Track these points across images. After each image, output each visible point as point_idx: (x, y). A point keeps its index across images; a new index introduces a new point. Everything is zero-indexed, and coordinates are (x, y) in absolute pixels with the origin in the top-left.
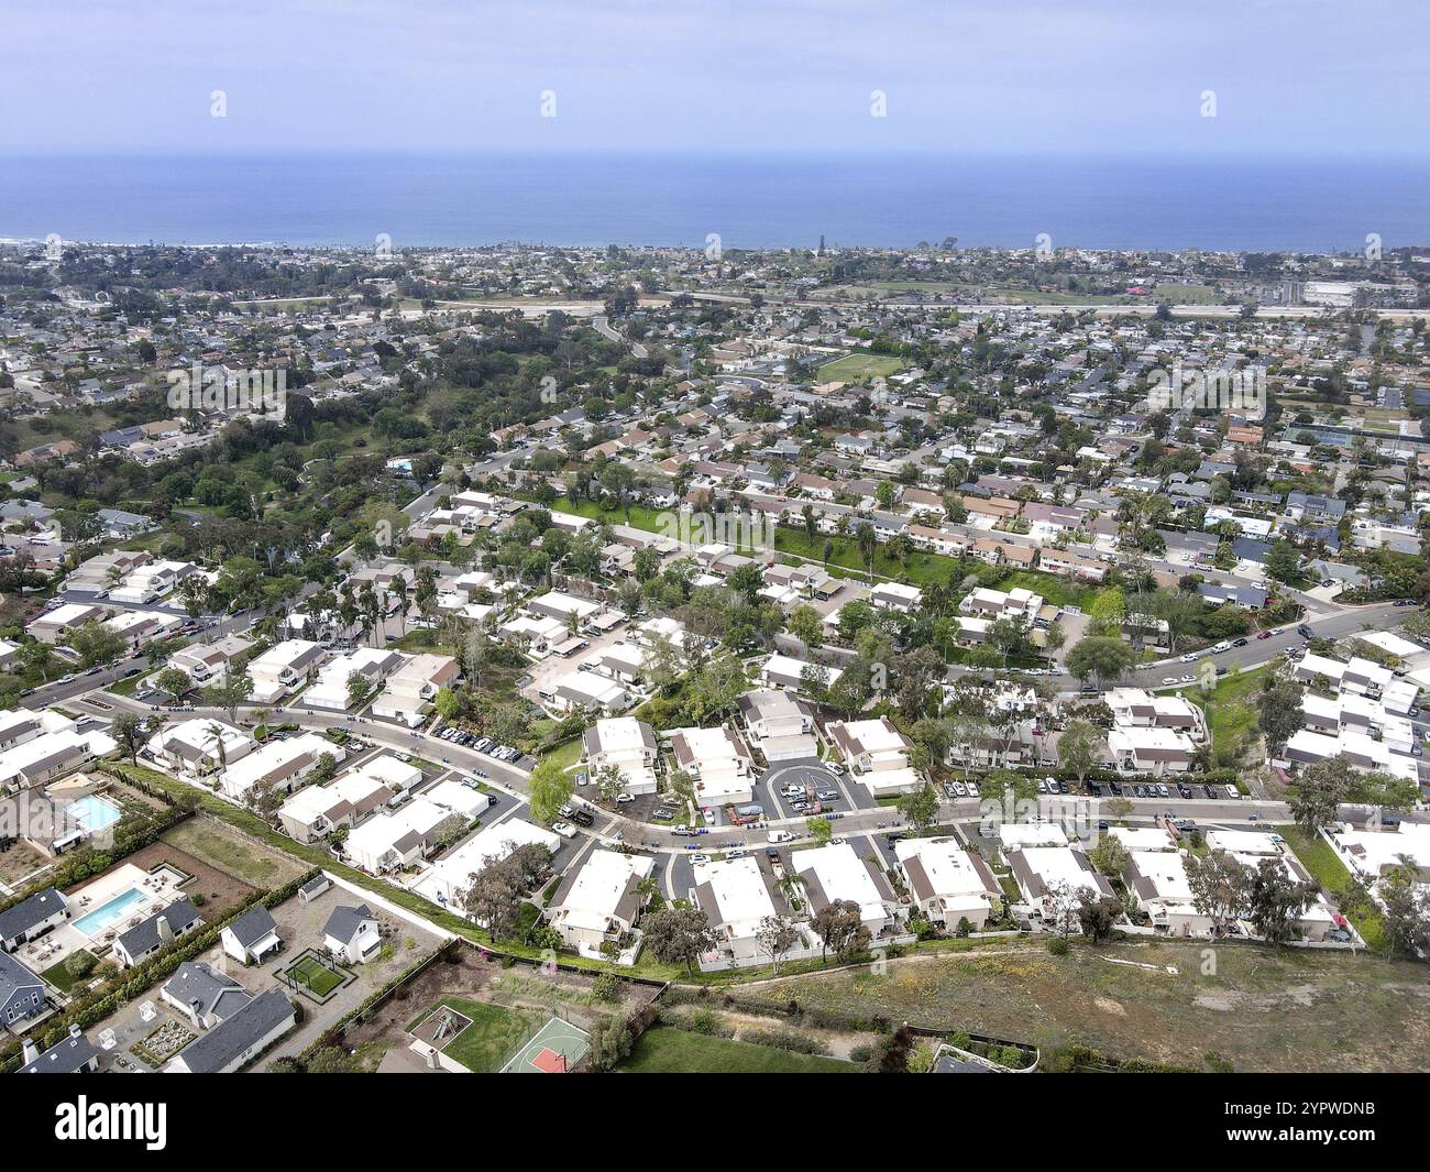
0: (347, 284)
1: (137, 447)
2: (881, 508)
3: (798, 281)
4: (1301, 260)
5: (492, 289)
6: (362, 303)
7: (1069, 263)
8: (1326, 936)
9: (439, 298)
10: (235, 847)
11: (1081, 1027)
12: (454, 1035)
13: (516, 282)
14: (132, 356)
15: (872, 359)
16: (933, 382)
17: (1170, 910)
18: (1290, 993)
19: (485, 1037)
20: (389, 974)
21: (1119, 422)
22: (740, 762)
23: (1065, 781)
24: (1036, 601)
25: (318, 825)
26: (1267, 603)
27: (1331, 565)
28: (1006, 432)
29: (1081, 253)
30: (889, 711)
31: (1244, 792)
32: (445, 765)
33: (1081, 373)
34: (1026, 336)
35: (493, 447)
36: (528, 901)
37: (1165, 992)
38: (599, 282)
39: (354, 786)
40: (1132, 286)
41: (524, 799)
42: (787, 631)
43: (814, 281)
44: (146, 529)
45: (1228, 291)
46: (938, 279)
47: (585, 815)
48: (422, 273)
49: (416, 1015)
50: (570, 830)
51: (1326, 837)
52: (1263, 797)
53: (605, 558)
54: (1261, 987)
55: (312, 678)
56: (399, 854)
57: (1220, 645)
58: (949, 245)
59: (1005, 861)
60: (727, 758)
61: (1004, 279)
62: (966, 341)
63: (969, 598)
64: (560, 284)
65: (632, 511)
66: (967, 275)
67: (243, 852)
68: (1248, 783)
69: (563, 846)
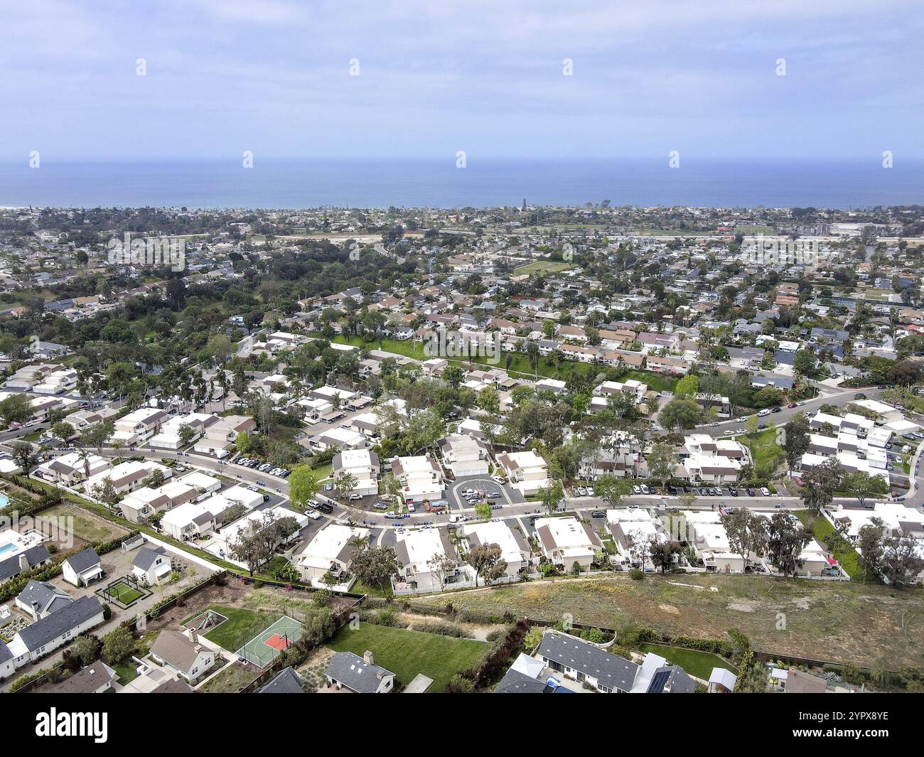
0: (219, 227)
1: (69, 311)
2: (546, 338)
3: (508, 224)
4: (829, 212)
5: (311, 229)
6: (229, 237)
7: (681, 214)
8: (823, 573)
9: (278, 235)
10: (84, 521)
11: (648, 621)
12: (214, 627)
13: (327, 224)
14: (73, 261)
15: (550, 264)
16: (589, 275)
17: (716, 556)
18: (794, 602)
19: (234, 628)
20: (174, 591)
21: (706, 294)
22: (435, 475)
23: (653, 486)
24: (643, 387)
25: (144, 510)
26: (794, 386)
27: (837, 366)
28: (631, 299)
29: (689, 209)
30: (538, 447)
31: (773, 492)
32: (238, 479)
33: (685, 271)
34: (650, 251)
35: (299, 308)
36: (282, 555)
37: (708, 601)
38: (380, 224)
39: (173, 489)
40: (721, 226)
41: (287, 498)
42: (479, 408)
43: (518, 224)
44: (65, 353)
45: (781, 229)
46: (597, 223)
47: (328, 506)
48: (268, 220)
49: (189, 616)
50: (316, 514)
51: (826, 515)
52: (785, 495)
53: (363, 367)
54: (774, 598)
55: (157, 431)
56: (197, 526)
57: (762, 411)
58: (605, 204)
59: (608, 531)
60: (426, 471)
61: (639, 223)
62: (611, 254)
63: (599, 387)
64: (355, 225)
65: (384, 342)
66: (616, 221)
67: (90, 524)
68: (776, 487)
69: (310, 524)
